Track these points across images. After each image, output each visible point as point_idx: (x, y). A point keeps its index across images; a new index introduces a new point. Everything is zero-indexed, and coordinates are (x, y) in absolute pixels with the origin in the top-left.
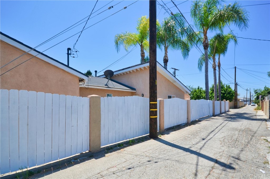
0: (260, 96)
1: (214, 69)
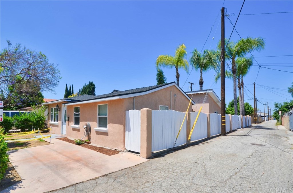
0: (280, 112)
1: (240, 89)
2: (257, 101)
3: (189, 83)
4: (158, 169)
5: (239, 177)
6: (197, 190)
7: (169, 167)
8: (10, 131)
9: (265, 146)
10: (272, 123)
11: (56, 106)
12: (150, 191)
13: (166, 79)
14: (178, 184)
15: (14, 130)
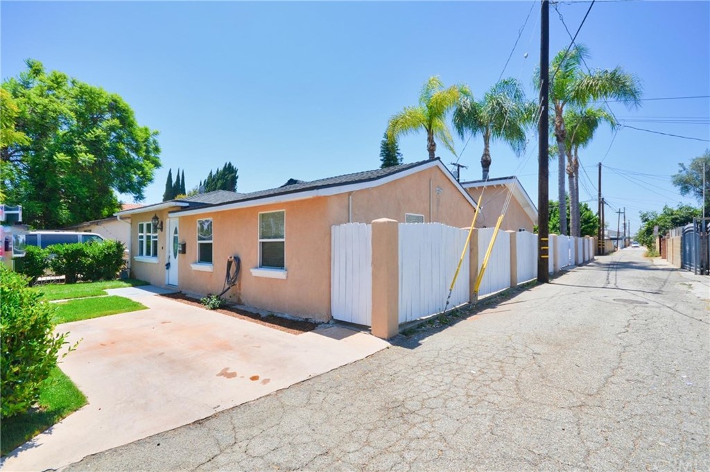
0: (656, 228)
1: (571, 176)
2: (605, 205)
3: (454, 164)
4: (422, 365)
5: (624, 382)
6: (539, 416)
7: (449, 359)
8: (39, 279)
9: (647, 303)
10: (637, 253)
11: (153, 218)
12: (423, 422)
13: (403, 157)
14: (486, 403)
15: (49, 278)
